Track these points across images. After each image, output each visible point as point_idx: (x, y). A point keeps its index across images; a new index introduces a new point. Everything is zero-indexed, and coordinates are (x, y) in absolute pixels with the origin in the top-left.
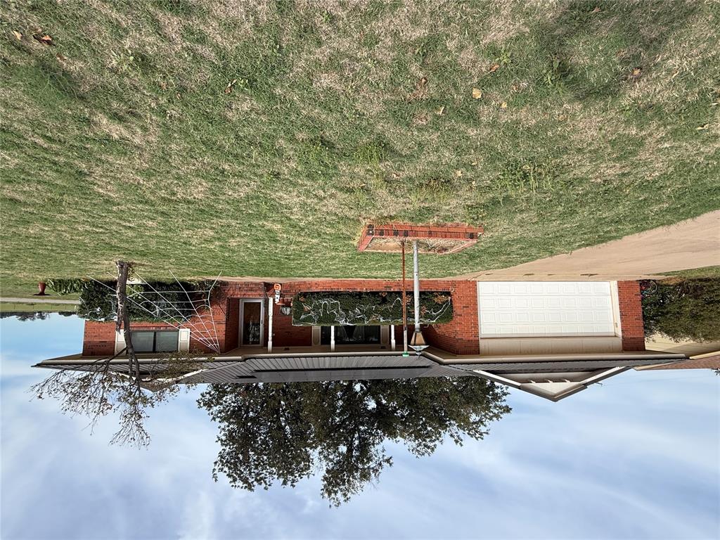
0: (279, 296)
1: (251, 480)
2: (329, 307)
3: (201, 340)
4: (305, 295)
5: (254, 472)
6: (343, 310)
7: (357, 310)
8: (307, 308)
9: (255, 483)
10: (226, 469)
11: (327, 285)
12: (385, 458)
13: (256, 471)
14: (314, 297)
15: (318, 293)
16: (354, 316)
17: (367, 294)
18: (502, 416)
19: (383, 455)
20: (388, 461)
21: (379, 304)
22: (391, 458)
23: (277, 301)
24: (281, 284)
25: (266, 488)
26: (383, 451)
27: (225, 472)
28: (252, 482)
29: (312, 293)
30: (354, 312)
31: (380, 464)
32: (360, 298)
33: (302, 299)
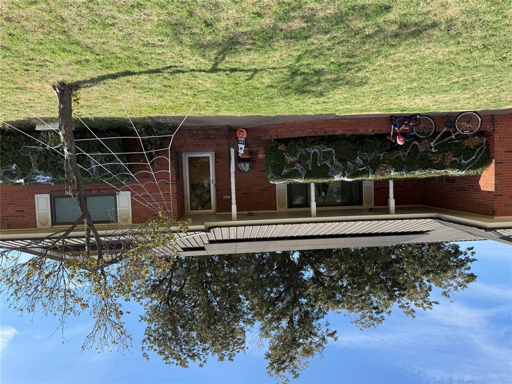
0: (243, 146)
1: (183, 357)
2: (320, 156)
3: (149, 206)
4: (286, 141)
5: (185, 349)
6: (340, 160)
7: (359, 160)
8: (290, 159)
9: (188, 359)
10: (156, 347)
11: (318, 126)
12: (330, 332)
13: (188, 348)
14: (299, 145)
15: (303, 138)
16: (355, 168)
17: (371, 137)
18: (468, 285)
19: (328, 330)
20: (332, 335)
21: (388, 151)
22: (335, 332)
23: (241, 152)
24: (246, 129)
25: (201, 366)
26: (327, 324)
27: (155, 350)
28: (185, 358)
29: (296, 139)
30: (354, 163)
31: (323, 339)
32: (361, 144)
33: (282, 147)
